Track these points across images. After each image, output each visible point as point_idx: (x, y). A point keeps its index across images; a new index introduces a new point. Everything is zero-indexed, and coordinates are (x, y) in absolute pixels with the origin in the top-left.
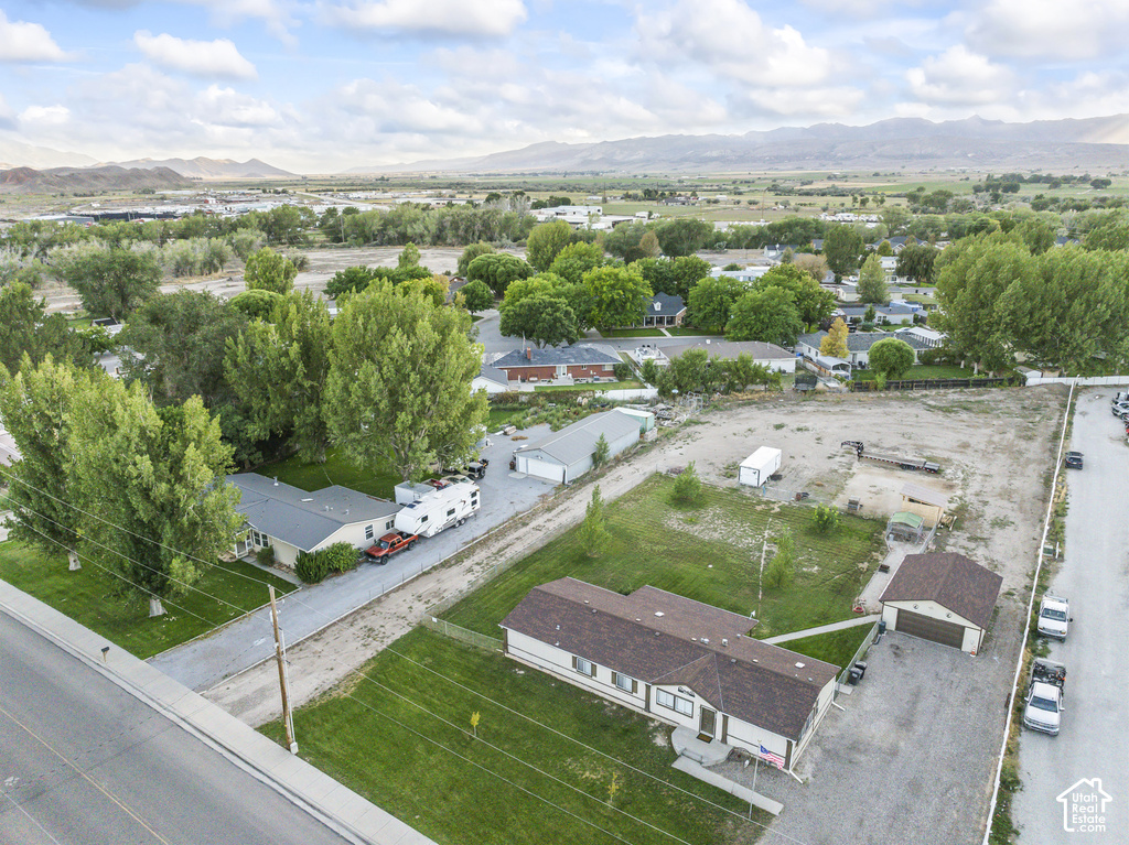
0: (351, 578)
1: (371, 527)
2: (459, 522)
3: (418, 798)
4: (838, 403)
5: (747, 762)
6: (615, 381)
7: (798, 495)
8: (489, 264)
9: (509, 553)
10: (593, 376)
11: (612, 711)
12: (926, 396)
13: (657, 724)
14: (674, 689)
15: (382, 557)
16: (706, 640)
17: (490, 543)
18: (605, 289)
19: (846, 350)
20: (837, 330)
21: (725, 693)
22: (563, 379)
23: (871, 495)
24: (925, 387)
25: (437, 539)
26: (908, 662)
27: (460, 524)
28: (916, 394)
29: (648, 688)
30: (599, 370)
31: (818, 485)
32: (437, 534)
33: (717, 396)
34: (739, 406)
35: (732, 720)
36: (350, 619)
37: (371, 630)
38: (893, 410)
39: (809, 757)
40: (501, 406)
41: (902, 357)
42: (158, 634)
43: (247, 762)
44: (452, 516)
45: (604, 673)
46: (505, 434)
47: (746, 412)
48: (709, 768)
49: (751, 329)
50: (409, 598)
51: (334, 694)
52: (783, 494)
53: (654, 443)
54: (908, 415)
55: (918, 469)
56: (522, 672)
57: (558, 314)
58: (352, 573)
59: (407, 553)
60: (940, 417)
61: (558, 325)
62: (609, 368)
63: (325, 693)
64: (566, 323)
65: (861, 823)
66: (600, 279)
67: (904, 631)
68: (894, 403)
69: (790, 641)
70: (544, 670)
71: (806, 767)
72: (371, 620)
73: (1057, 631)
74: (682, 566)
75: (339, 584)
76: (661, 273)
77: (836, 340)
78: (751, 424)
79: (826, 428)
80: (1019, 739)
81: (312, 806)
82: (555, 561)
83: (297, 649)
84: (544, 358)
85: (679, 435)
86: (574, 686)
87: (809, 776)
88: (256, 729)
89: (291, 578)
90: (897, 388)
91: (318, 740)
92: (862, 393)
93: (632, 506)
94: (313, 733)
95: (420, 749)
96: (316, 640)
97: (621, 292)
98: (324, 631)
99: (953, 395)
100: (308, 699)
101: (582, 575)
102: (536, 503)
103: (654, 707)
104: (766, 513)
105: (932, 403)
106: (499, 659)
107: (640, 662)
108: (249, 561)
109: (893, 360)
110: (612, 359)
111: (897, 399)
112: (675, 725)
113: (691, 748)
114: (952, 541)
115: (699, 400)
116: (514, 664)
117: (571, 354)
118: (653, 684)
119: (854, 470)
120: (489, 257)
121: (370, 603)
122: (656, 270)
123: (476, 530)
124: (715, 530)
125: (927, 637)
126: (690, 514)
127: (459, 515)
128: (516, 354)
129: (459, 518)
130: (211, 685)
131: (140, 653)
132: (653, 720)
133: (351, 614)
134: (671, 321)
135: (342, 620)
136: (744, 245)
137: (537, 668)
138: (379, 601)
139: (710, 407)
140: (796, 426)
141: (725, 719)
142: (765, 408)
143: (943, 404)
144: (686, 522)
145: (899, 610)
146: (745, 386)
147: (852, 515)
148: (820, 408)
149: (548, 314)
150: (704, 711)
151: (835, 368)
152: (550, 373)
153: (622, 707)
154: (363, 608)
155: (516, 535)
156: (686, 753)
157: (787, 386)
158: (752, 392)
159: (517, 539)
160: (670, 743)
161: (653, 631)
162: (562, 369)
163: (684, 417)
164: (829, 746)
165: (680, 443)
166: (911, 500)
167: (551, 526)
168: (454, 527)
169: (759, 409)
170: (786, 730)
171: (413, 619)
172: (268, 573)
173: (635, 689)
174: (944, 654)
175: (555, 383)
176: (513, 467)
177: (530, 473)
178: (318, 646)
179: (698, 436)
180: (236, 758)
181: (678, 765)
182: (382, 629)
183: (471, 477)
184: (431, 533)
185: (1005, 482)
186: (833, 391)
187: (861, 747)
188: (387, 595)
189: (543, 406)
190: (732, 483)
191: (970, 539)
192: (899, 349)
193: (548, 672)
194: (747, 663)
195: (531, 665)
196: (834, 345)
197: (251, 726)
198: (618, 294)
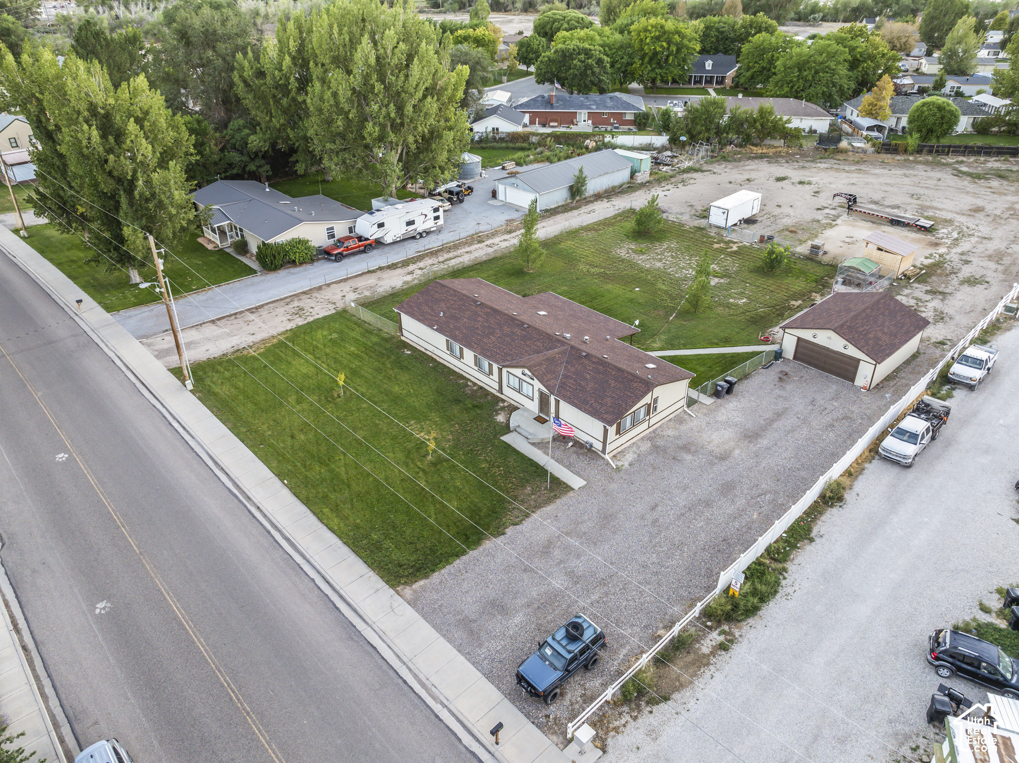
0: (305, 270)
1: (332, 228)
2: (420, 234)
3: (270, 433)
4: (858, 162)
5: (571, 444)
6: (634, 130)
7: (762, 237)
8: (555, 21)
9: (453, 263)
10: (612, 124)
11: (472, 390)
12: (962, 162)
13: (506, 404)
14: (518, 372)
15: (336, 255)
16: (568, 335)
17: (439, 254)
18: (648, 41)
19: (888, 111)
20: (881, 89)
21: (564, 380)
22: (583, 125)
23: (842, 244)
24: (963, 153)
25: (395, 246)
26: (789, 387)
27: (421, 237)
28: (951, 159)
29: (500, 370)
30: (619, 117)
31: (791, 232)
32: (395, 243)
33: (729, 148)
34: (750, 158)
35: (562, 404)
36: (288, 300)
37: (302, 309)
38: (915, 173)
39: (635, 448)
40: (511, 145)
41: (942, 117)
42: (130, 296)
43: (151, 392)
44: (411, 227)
45: (469, 355)
46: (503, 168)
47: (753, 165)
48: (533, 444)
49: (792, 87)
50: (348, 289)
51: (245, 352)
52: (750, 236)
53: (643, 185)
54: (929, 178)
55: (907, 225)
56: (409, 352)
57: (590, 61)
58: (308, 266)
59: (363, 256)
60: (966, 183)
61: (589, 72)
62: (629, 117)
63: (238, 350)
64: (597, 70)
65: (653, 508)
66: (646, 30)
67: (802, 361)
68: (920, 166)
69: (676, 356)
70: (428, 353)
71: (627, 456)
72: (306, 302)
73: (967, 378)
74: (609, 286)
75: (292, 274)
76: (722, 32)
77: (878, 100)
78: (753, 175)
79: (830, 183)
80: (867, 465)
81: (184, 428)
82: (491, 272)
83: (233, 317)
84: (566, 103)
85: (673, 180)
86: (449, 368)
87: (626, 464)
88: (169, 370)
89: (255, 265)
90: (930, 152)
91: (214, 383)
92: (889, 156)
93: (590, 234)
94: (213, 377)
95: (292, 399)
96: (252, 313)
97: (664, 44)
98: (262, 306)
99: (994, 163)
100: (222, 353)
101: (508, 286)
102: (502, 226)
103: (506, 390)
104: (721, 251)
105: (964, 169)
106: (395, 340)
107: (500, 348)
108: (228, 250)
109: (932, 120)
110: (634, 108)
111: (926, 163)
112: (519, 406)
113: (523, 425)
114: (906, 292)
115: (707, 151)
116: (406, 345)
117: (594, 101)
118: (504, 366)
119: (839, 221)
120: (555, 14)
121: (311, 290)
122: (717, 30)
123: (432, 243)
124: (660, 260)
125: (823, 369)
126: (643, 246)
127: (420, 226)
128: (540, 99)
129: (420, 230)
130: (151, 336)
131: (109, 308)
132: (503, 401)
133: (290, 296)
134: (721, 81)
135: (281, 300)
136: (842, 17)
137: (423, 350)
138: (320, 288)
139: (718, 157)
140: (798, 180)
141: (557, 402)
142: (777, 162)
143: (979, 170)
144: (635, 252)
145: (799, 339)
146: (762, 140)
147: (811, 260)
148: (836, 166)
149: (579, 61)
150: (542, 394)
151: (870, 129)
152: (570, 119)
153: (481, 388)
154: (304, 293)
155: (468, 249)
156: (518, 429)
157: (809, 145)
158: (770, 146)
159: (467, 252)
160: (509, 421)
161: (523, 323)
162: (583, 115)
163: (687, 164)
164: (660, 443)
165: (670, 186)
166: (879, 249)
167: (504, 245)
168: (414, 238)
169: (769, 162)
170: (605, 416)
171: (340, 305)
172: (239, 260)
173: (491, 372)
174: (834, 385)
175: (574, 129)
176: (494, 194)
177: (508, 201)
178: (252, 317)
179: (692, 181)
180: (144, 388)
181: (506, 438)
182: (311, 310)
183: (450, 200)
184: (388, 239)
185: (1002, 246)
186: (855, 150)
187: (693, 449)
188: (329, 285)
189: (550, 147)
190: (702, 223)
191: (927, 292)
192: (940, 108)
193: (430, 354)
194: (596, 357)
195: (419, 348)
196: (876, 105)
197: (166, 367)
198: (662, 46)
